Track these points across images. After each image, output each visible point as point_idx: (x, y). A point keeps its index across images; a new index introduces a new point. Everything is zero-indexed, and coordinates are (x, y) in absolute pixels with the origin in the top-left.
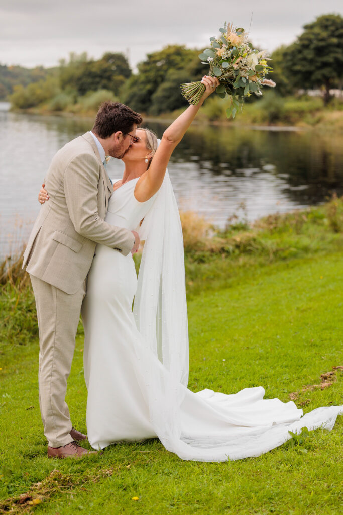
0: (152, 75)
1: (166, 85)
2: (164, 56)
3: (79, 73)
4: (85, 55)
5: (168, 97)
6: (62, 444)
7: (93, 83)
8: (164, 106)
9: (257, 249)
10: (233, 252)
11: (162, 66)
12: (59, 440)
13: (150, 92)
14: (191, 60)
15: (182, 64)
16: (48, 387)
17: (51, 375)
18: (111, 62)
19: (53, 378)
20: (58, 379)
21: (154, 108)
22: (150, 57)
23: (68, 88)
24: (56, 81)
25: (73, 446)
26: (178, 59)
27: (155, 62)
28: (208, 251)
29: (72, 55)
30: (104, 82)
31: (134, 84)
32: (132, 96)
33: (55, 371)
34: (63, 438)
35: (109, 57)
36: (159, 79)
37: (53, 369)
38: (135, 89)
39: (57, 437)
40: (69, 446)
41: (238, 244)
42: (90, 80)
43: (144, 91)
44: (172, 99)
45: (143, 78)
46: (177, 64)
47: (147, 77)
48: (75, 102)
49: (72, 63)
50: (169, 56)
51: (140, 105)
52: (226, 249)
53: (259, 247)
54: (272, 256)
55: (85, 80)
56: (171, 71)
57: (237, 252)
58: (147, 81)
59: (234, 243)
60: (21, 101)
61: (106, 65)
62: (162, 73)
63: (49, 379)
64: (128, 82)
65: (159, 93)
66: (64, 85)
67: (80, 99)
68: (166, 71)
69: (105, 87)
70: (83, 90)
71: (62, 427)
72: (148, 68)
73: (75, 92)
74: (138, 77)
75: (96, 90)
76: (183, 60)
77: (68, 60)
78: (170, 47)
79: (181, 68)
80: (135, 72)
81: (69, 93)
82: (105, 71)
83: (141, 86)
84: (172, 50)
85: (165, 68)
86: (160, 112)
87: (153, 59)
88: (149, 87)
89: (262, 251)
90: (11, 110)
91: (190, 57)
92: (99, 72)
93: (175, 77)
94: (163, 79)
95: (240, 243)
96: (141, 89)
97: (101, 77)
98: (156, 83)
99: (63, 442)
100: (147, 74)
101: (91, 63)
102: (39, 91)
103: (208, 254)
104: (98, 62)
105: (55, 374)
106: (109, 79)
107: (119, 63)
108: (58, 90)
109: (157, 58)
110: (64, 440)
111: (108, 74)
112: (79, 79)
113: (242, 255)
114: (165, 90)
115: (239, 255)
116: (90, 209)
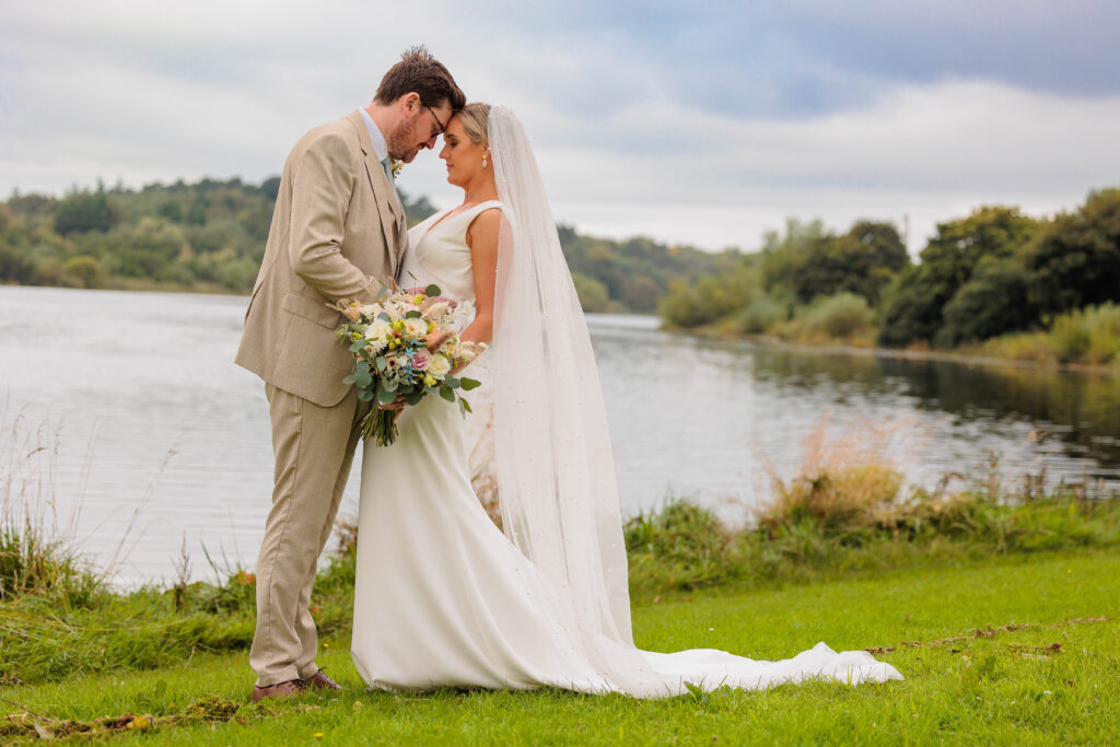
0: (946, 265)
1: (974, 286)
2: (972, 229)
3: (800, 260)
4: (817, 224)
5: (978, 311)
6: (275, 680)
7: (828, 281)
8: (967, 329)
9: (974, 529)
10: (923, 530)
11: (968, 248)
12: (270, 671)
13: (941, 300)
14: (1027, 238)
15: (1010, 246)
16: (270, 569)
17: (277, 549)
18: (867, 239)
19: (281, 554)
20: (288, 558)
21: (946, 332)
22: (943, 229)
23: (778, 288)
24: (755, 275)
25: (294, 686)
26: (1002, 234)
27: (955, 239)
28: (870, 525)
29: (792, 224)
30: (853, 278)
31: (910, 281)
32: (902, 308)
33: (286, 541)
34: (280, 670)
35: (864, 230)
36: (960, 275)
37: (284, 537)
38: (910, 293)
39: (268, 667)
40: (286, 686)
41: (936, 516)
42: (822, 275)
43: (928, 298)
44: (985, 315)
45: (926, 273)
46: (1000, 245)
47: (935, 270)
48: (791, 316)
49: (790, 240)
50: (982, 228)
51: (917, 326)
52: (909, 523)
53: (980, 526)
54: (1002, 544)
55: (812, 274)
56: (986, 259)
57: (931, 530)
58: (937, 278)
59: (927, 514)
60: (683, 313)
61: (856, 246)
62: (966, 262)
63: (274, 554)
64: (897, 279)
65: (958, 302)
66: (771, 281)
67: (800, 310)
68: (975, 259)
69: (854, 289)
70: (807, 294)
71: (282, 650)
72: (938, 251)
73: (791, 296)
74: (919, 269)
75: (831, 293)
76: (1011, 237)
77: (782, 234)
78: (985, 211)
79: (1007, 254)
80: (916, 261)
81: (779, 298)
82: (855, 257)
83: (923, 288)
84: (991, 217)
85: (973, 252)
86: (958, 340)
87: (948, 234)
88: (938, 289)
89: (984, 533)
90: (663, 329)
91: (1027, 231)
92: (841, 259)
93: (991, 271)
94: (968, 275)
95: (941, 514)
96: (920, 294)
97: (846, 269)
98: (953, 283)
99: (276, 677)
100: (936, 264)
101: (827, 241)
102: (719, 294)
103: (869, 531)
104: (843, 238)
105: (285, 546)
106: (862, 273)
107: (882, 241)
108: (757, 293)
109: (959, 232)
110: (278, 674)
111: (861, 263)
112: (801, 272)
113: (940, 536)
114: (971, 296)
115: (933, 537)
116: (323, 233)
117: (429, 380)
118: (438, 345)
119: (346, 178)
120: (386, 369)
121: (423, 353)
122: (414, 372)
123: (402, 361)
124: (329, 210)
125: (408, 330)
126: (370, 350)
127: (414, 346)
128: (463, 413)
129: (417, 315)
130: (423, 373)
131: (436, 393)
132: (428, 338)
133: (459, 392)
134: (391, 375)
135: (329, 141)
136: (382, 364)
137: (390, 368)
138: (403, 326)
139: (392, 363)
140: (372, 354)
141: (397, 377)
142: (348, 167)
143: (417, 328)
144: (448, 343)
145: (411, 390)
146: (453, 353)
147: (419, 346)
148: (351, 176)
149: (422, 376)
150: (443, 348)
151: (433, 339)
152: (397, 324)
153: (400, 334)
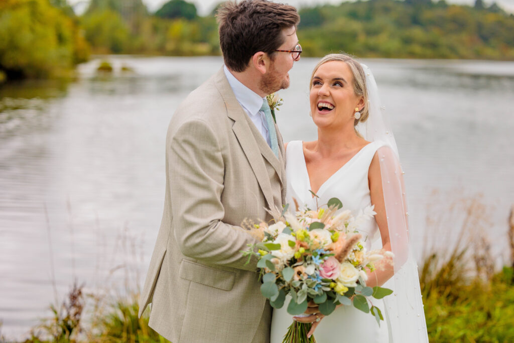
116: (202, 217)
117: (341, 288)
118: (345, 251)
119: (214, 159)
120: (293, 279)
121: (332, 262)
122: (323, 281)
123: (310, 270)
124: (203, 195)
125: (312, 238)
126: (277, 263)
127: (322, 255)
128: (378, 322)
129: (321, 226)
130: (334, 281)
131: (347, 302)
132: (334, 246)
133: (372, 301)
134: (298, 285)
135: (191, 127)
136: (289, 275)
137: (297, 278)
138: (306, 236)
139: (299, 273)
140: (278, 267)
141: (304, 287)
142: (213, 148)
143: (322, 238)
144: (355, 251)
145: (323, 299)
146: (361, 260)
147: (327, 255)
148: (219, 155)
149: (332, 284)
150: (350, 255)
151: (339, 247)
152: (300, 233)
153: (305, 244)
